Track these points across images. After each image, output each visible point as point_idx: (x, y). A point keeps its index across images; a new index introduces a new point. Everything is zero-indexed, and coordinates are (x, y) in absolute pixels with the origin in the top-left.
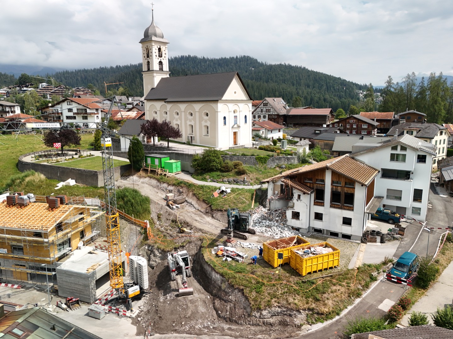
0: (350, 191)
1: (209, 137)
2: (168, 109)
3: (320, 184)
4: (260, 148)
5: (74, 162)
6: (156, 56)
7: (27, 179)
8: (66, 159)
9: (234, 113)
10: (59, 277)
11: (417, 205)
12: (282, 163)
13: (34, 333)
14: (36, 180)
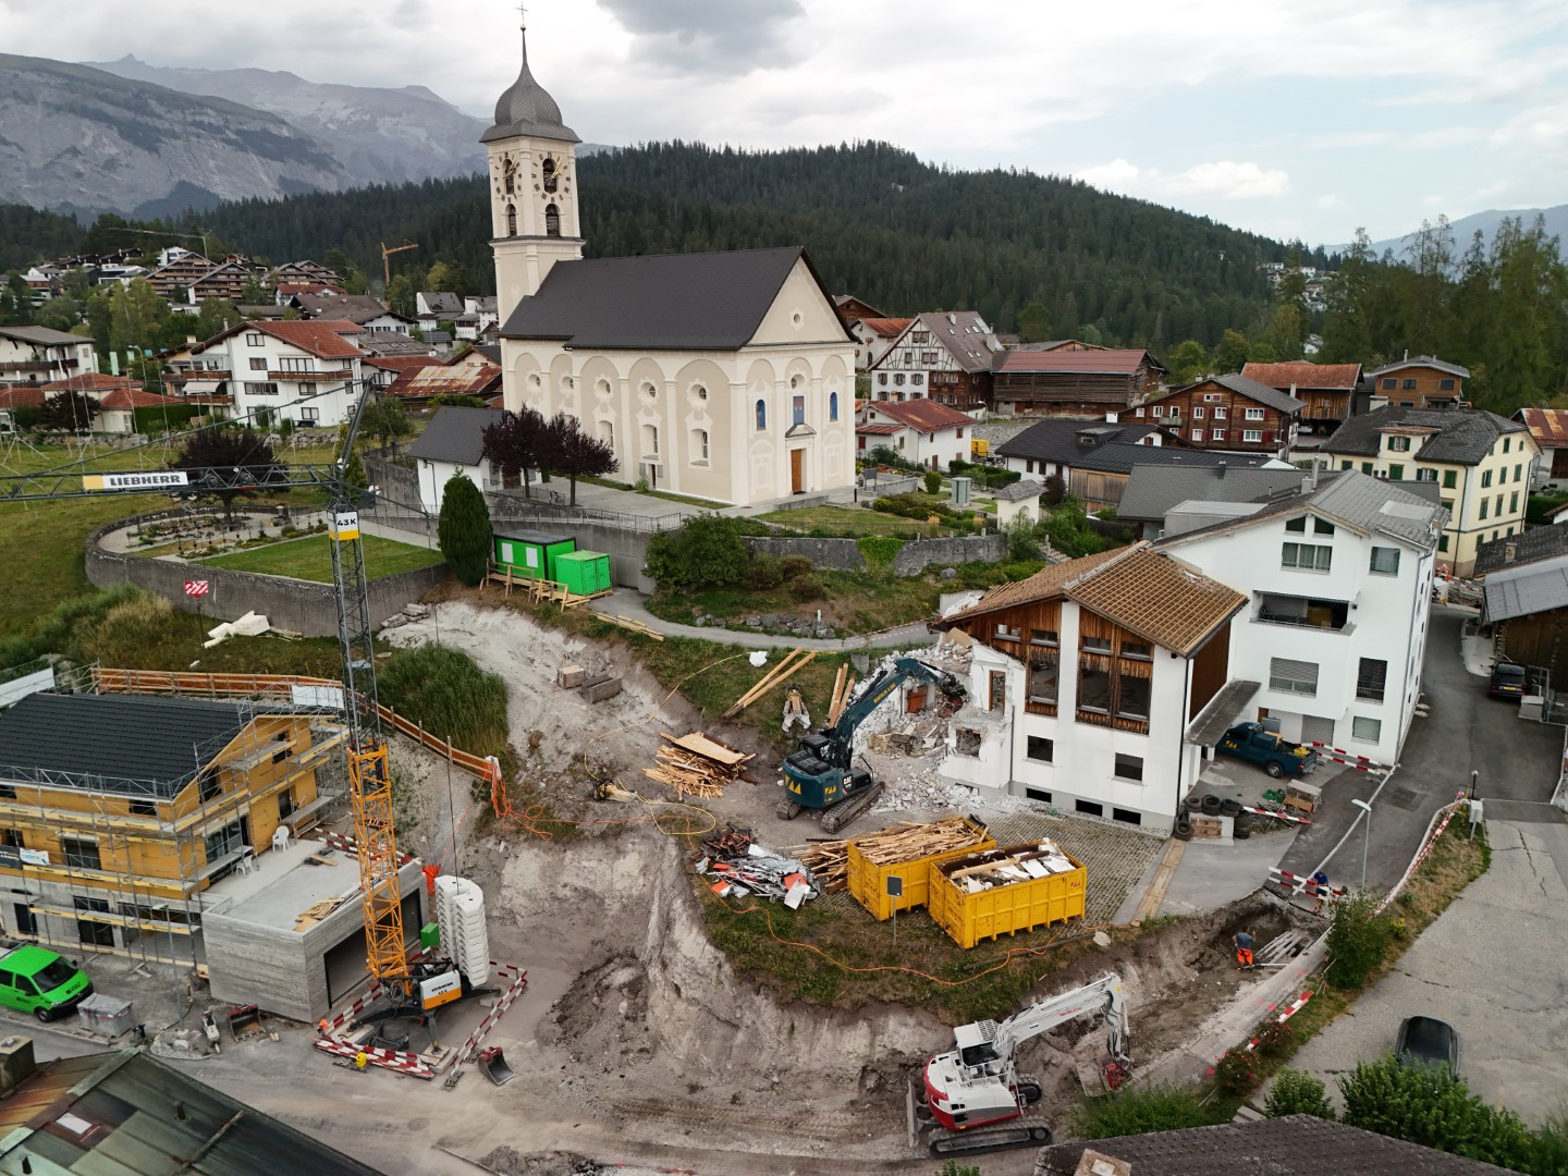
0: (1138, 671)
1: (710, 468)
2: (576, 373)
3: (1043, 646)
4: (879, 507)
5: (264, 551)
6: (537, 187)
7: (114, 614)
8: (241, 542)
9: (794, 386)
10: (212, 940)
11: (1369, 709)
12: (946, 560)
13: (122, 1127)
14: (141, 618)
